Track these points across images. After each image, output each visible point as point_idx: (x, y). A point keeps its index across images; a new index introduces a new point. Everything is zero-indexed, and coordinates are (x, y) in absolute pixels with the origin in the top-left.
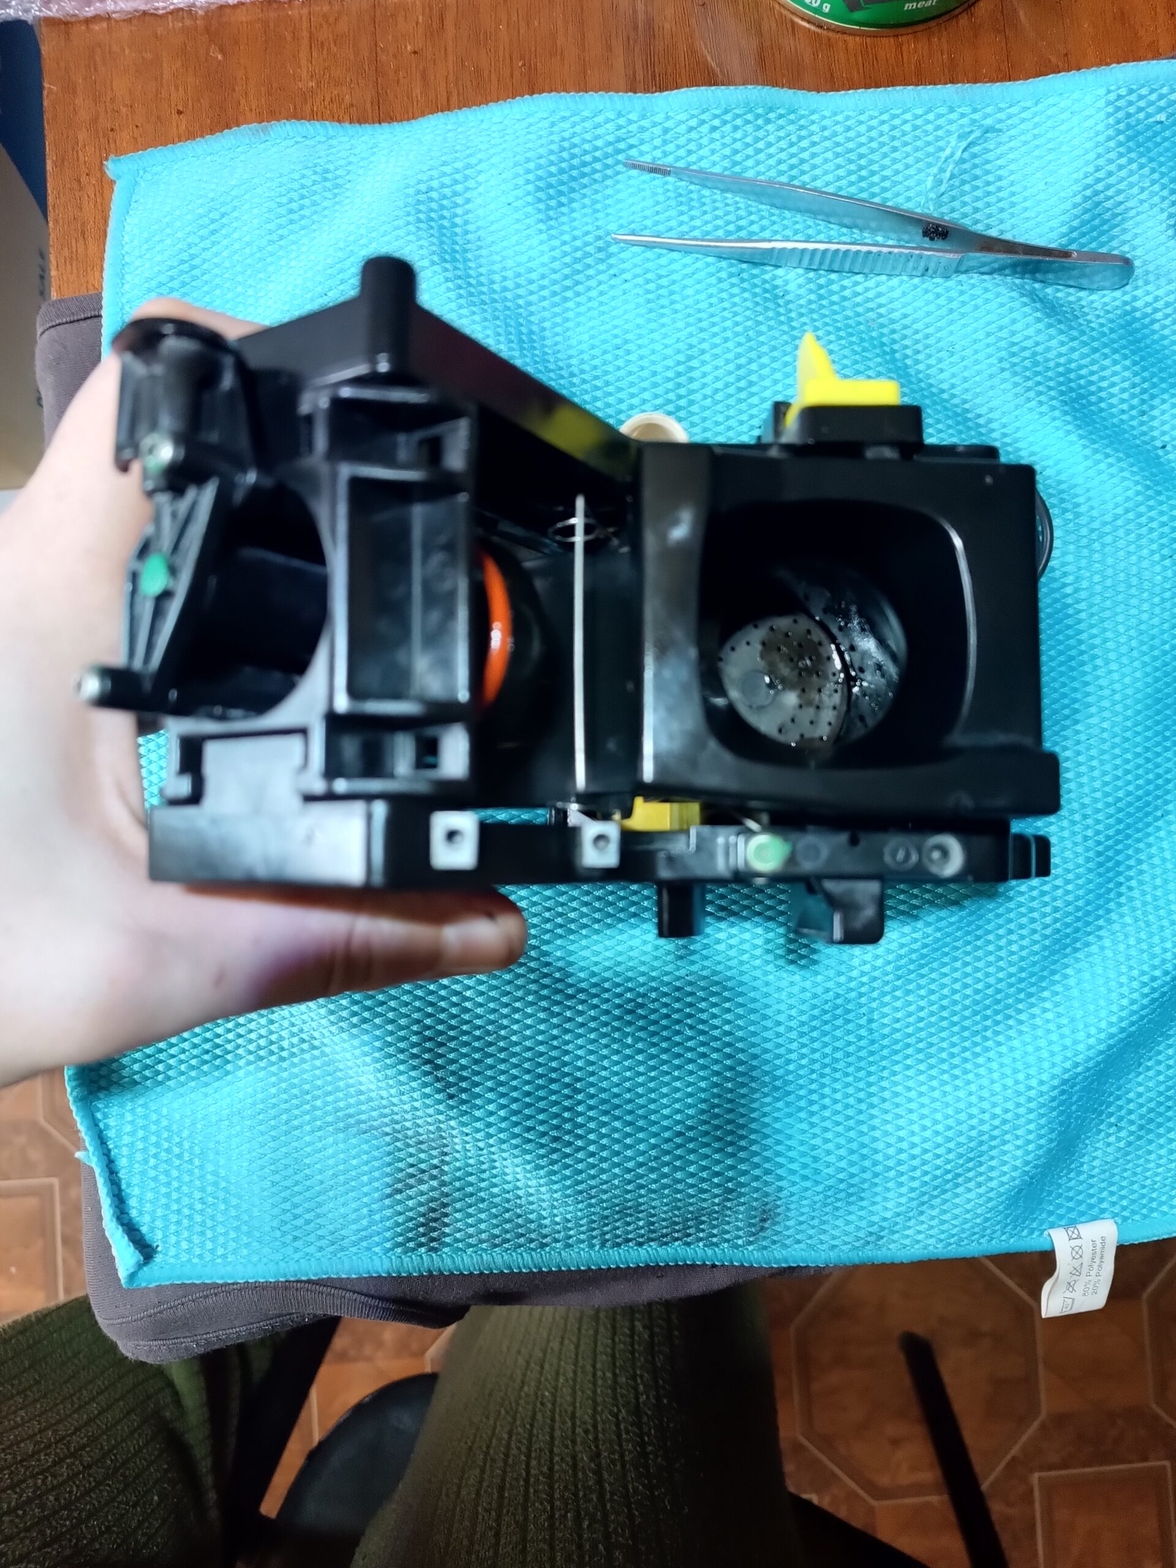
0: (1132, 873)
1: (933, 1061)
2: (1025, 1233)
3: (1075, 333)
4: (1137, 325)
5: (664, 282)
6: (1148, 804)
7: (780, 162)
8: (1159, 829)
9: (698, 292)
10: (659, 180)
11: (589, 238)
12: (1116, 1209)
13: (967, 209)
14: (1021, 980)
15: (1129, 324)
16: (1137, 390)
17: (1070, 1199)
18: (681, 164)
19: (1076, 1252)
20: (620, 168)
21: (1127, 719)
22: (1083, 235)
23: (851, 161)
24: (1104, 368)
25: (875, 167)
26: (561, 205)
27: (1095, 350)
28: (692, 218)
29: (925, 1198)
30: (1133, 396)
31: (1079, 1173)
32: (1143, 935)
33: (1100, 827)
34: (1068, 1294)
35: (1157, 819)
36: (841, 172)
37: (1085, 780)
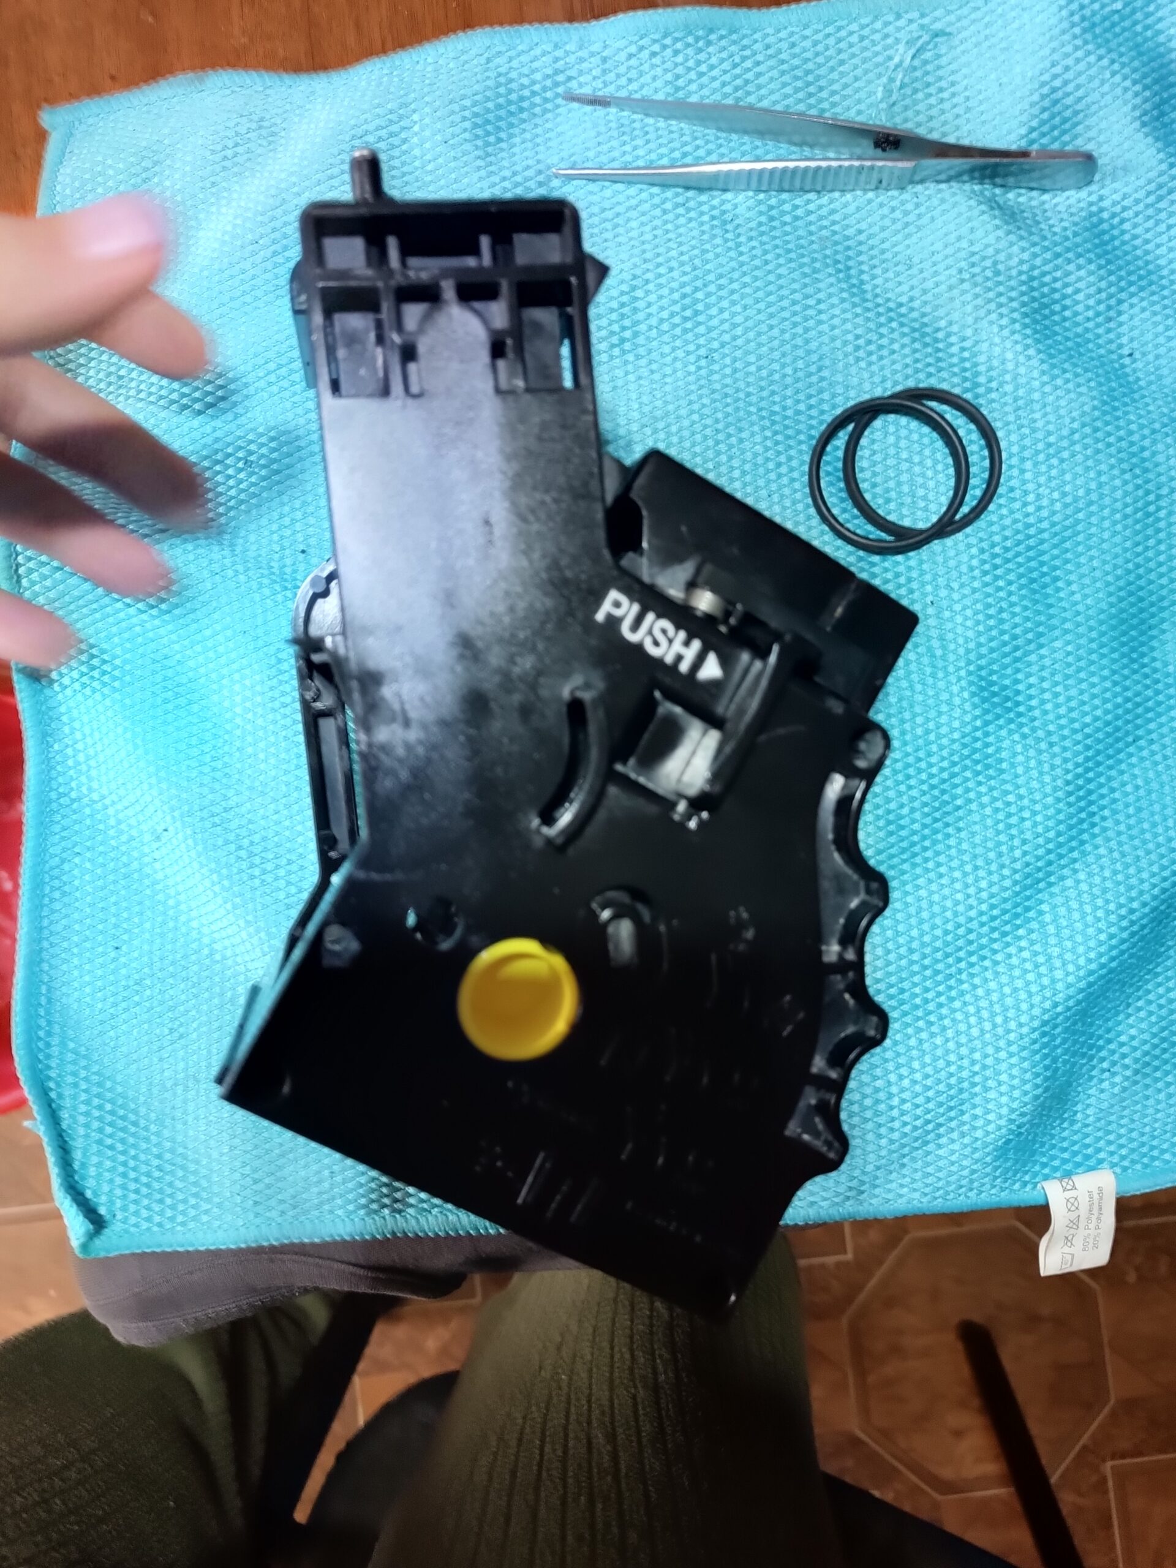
0: (1104, 802)
1: (905, 1007)
2: (1017, 1186)
3: (1036, 239)
4: (1105, 226)
5: (609, 214)
6: (1118, 729)
7: (724, 84)
8: (1131, 755)
9: (642, 224)
10: (600, 111)
11: (530, 173)
12: (1115, 1159)
13: (921, 118)
14: (994, 918)
15: (1095, 226)
16: (1104, 295)
17: (1065, 1150)
18: (623, 93)
19: (1072, 1204)
20: (559, 101)
21: (1092, 641)
22: (1044, 135)
23: (797, 78)
24: (1068, 274)
25: (823, 83)
26: (500, 140)
27: (1057, 255)
28: (635, 148)
29: (906, 1150)
30: (1099, 302)
31: (1073, 1122)
32: (1119, 866)
33: (1068, 755)
34: (1066, 1250)
35: (1128, 745)
36: (788, 90)
37: (1049, 706)
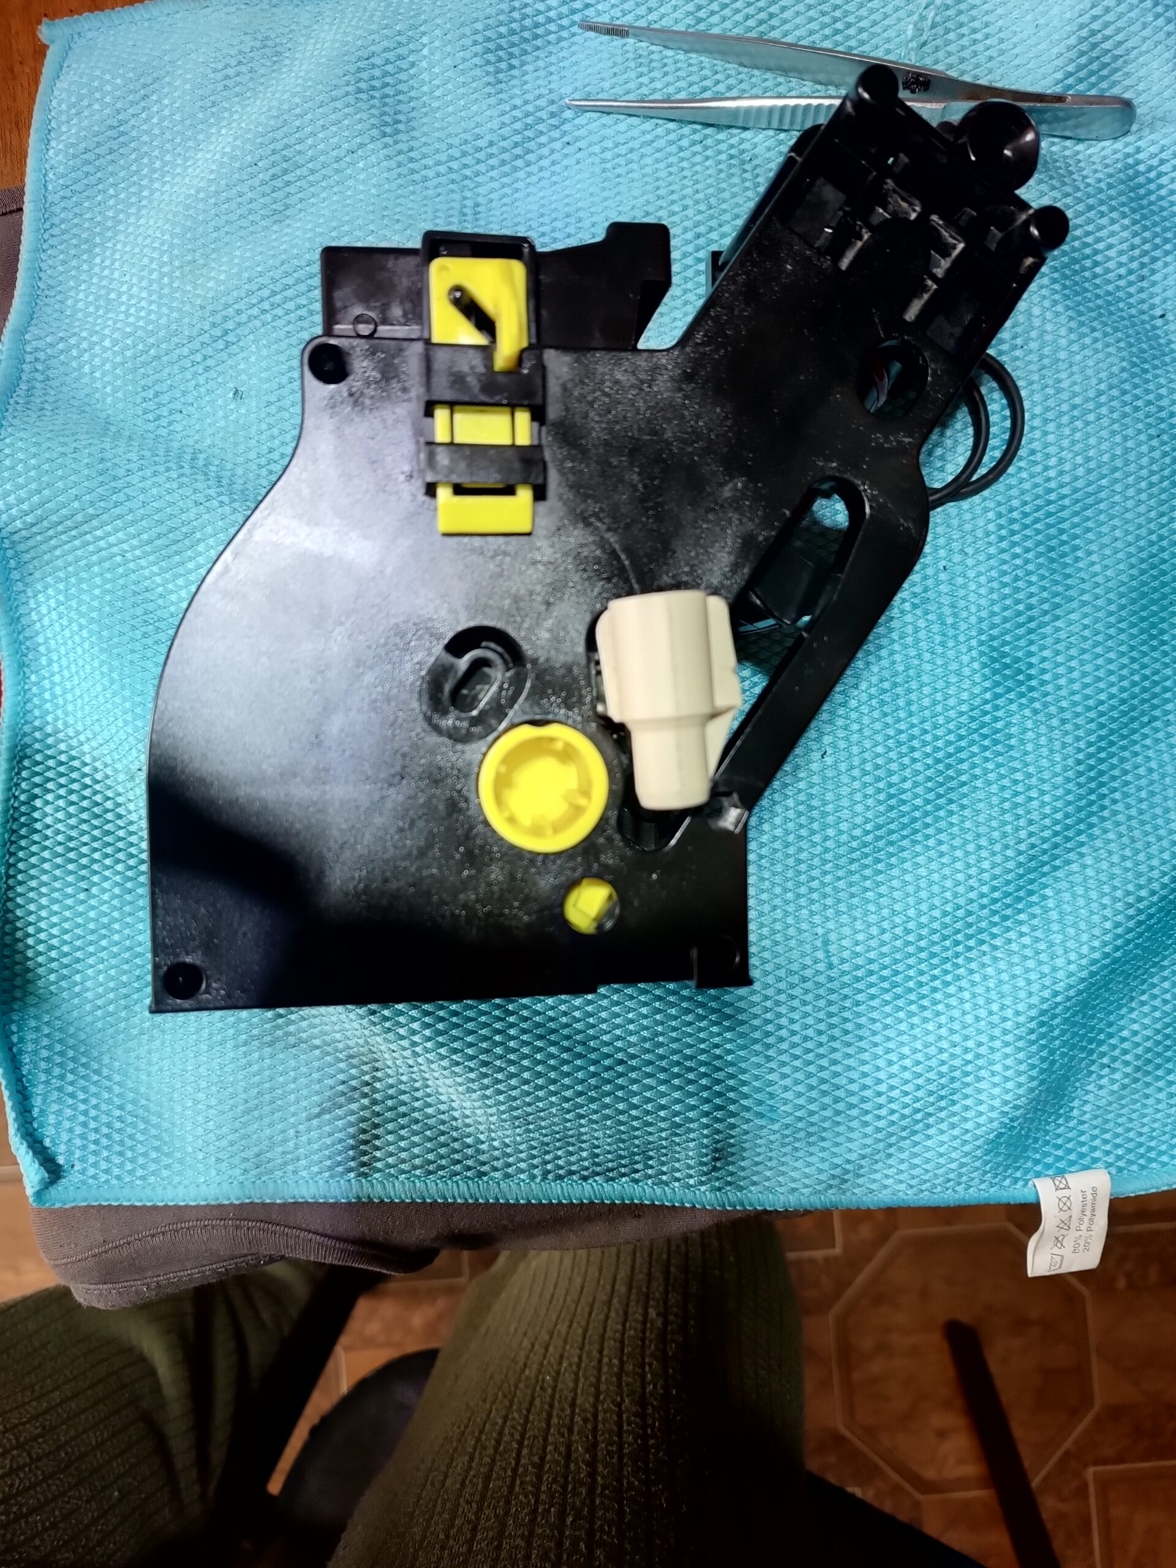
0: (1116, 784)
1: (898, 990)
2: (1007, 1182)
3: (1068, 189)
4: (1141, 179)
5: (623, 150)
6: (1133, 708)
7: (747, 18)
8: (1145, 736)
9: (657, 161)
10: (618, 42)
11: (541, 102)
12: (1110, 1159)
13: (953, 59)
14: (995, 901)
15: (1131, 179)
16: (1137, 252)
17: (1058, 1147)
18: (642, 23)
19: (1064, 1205)
20: (575, 29)
21: (1111, 614)
22: (1081, 81)
23: (824, 14)
24: (1101, 228)
25: (851, 19)
26: (512, 67)
27: (1091, 208)
28: (652, 81)
29: (893, 1139)
30: (1132, 259)
31: (1069, 1119)
32: (1128, 852)
33: (1081, 733)
34: (1056, 1251)
35: (1143, 725)
36: (814, 26)
37: (1062, 681)
